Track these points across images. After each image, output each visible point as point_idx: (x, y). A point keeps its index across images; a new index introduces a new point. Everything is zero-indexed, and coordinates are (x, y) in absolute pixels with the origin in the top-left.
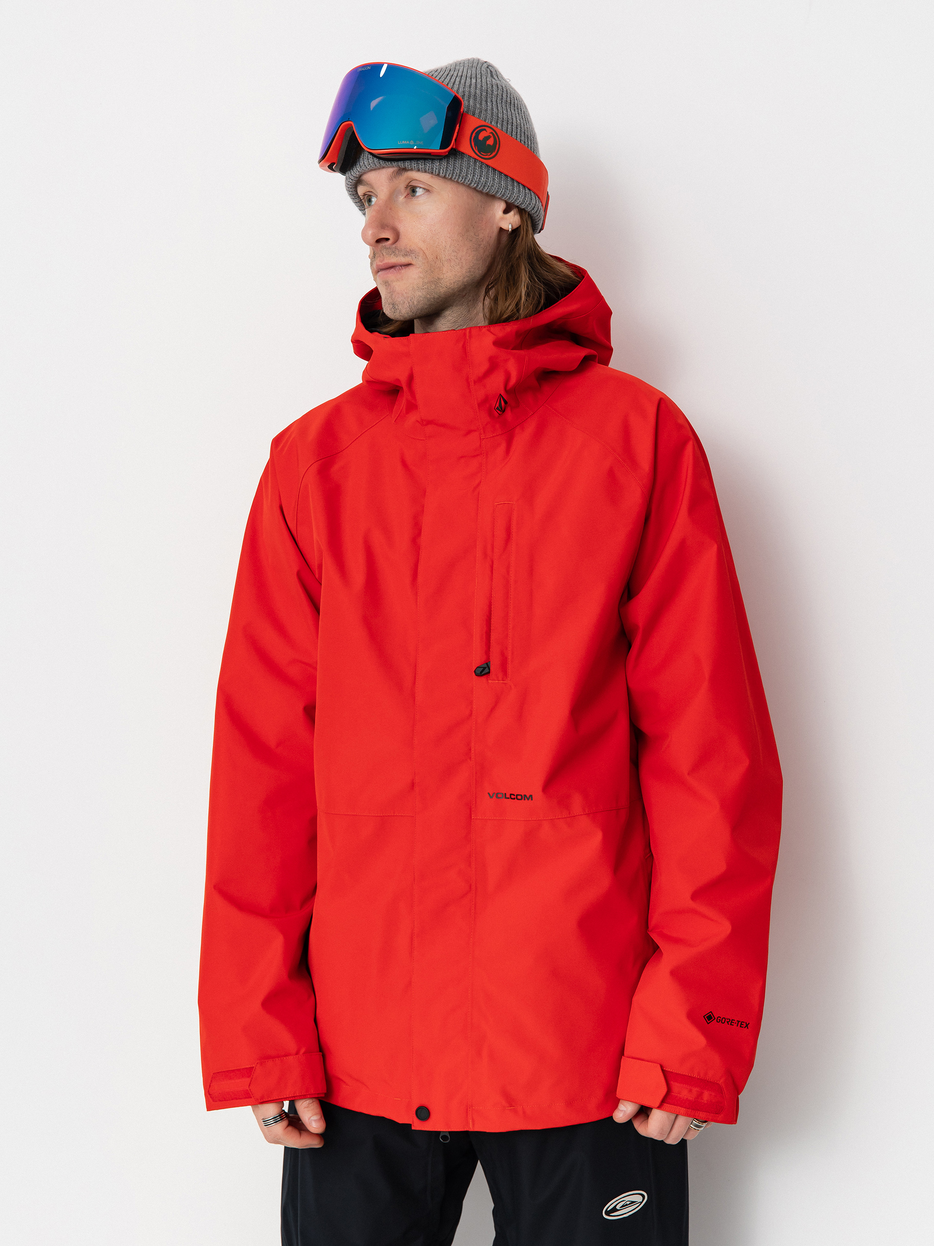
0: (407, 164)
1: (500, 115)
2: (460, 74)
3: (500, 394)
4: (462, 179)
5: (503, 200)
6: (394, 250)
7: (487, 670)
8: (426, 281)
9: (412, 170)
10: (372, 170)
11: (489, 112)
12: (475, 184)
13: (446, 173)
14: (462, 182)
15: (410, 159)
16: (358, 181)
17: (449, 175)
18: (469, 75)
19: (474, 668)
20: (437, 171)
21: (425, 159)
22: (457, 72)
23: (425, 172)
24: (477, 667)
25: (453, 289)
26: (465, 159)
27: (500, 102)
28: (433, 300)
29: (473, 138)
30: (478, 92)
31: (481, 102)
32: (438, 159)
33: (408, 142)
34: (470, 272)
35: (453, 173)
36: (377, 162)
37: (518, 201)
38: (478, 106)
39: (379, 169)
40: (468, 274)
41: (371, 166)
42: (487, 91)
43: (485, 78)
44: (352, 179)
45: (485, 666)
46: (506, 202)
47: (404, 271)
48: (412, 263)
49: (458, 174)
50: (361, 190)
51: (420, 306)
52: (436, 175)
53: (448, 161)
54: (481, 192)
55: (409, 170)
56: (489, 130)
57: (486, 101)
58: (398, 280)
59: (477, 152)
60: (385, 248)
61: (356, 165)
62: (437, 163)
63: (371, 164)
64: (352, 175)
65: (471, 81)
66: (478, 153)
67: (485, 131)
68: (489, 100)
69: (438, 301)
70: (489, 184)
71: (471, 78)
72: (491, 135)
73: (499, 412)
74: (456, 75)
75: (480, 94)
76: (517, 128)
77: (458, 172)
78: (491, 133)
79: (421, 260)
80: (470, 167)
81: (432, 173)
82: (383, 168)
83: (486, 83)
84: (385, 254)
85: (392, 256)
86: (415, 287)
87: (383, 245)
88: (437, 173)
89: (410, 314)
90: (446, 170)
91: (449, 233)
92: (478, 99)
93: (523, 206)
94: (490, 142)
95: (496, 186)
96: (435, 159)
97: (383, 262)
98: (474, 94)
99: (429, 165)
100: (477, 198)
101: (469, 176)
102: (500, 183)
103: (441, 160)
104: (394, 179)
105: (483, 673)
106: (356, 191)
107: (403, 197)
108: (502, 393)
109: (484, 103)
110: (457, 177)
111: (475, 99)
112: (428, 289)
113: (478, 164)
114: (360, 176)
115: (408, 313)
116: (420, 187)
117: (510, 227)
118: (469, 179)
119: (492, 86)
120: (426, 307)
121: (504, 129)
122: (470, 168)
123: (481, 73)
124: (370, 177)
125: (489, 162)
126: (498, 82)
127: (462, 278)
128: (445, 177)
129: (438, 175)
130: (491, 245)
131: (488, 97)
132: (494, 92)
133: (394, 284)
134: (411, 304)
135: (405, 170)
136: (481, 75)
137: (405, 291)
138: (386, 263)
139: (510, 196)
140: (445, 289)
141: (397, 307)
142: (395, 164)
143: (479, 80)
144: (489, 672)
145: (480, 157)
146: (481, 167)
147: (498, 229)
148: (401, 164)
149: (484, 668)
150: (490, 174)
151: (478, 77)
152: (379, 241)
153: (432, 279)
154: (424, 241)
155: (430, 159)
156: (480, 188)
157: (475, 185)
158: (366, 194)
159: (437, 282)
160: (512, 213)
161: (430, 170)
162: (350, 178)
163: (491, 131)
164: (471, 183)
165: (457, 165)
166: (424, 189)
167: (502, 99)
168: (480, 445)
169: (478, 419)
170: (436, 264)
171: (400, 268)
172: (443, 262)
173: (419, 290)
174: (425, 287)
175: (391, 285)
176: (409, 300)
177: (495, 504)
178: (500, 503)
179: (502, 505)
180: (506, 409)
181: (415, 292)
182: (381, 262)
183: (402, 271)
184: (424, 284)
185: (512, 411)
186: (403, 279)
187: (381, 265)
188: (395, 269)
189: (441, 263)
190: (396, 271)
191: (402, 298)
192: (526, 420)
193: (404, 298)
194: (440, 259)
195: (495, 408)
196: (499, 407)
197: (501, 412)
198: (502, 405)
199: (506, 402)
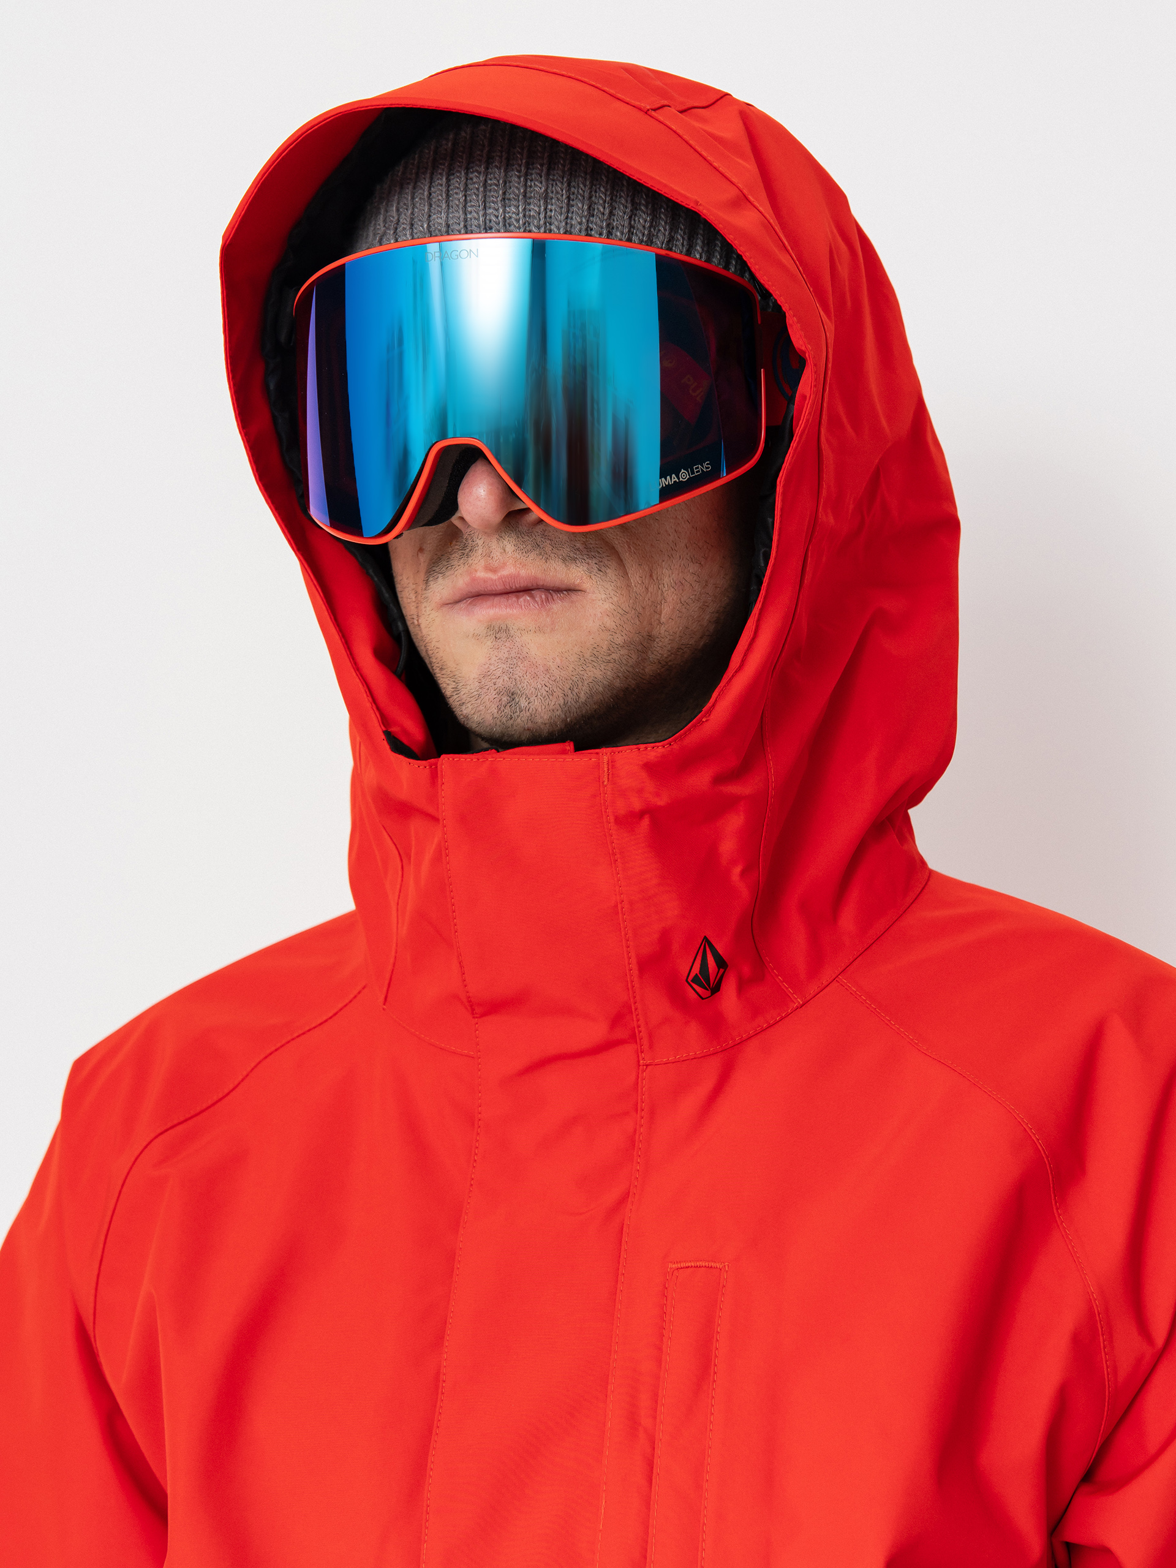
6: (539, 540)
8: (620, 640)
48: (586, 585)
58: (539, 629)
60: (519, 533)
73: (700, 990)
79: (613, 578)
84: (510, 548)
85: (532, 556)
86: (587, 655)
89: (559, 727)
97: (503, 573)
108: (714, 934)
112: (621, 663)
115: (553, 724)
133: (526, 637)
153: (636, 637)
159: (644, 644)
168: (636, 1085)
169: (636, 1009)
170: (647, 593)
171: (545, 595)
172: (664, 590)
173: (595, 664)
174: (614, 656)
175: (517, 639)
176: (566, 690)
177: (670, 1265)
178: (683, 1265)
179: (689, 1270)
180: (723, 981)
181: (585, 667)
182: (494, 570)
183: (554, 606)
184: (612, 649)
185: (741, 990)
186: (557, 627)
187: (492, 580)
188: (532, 597)
189: (660, 592)
190: (538, 604)
191: (547, 679)
192: (780, 1020)
193: (551, 682)
194: (657, 579)
195: (691, 977)
196: (699, 975)
197: (707, 990)
198: (710, 970)
199: (721, 963)
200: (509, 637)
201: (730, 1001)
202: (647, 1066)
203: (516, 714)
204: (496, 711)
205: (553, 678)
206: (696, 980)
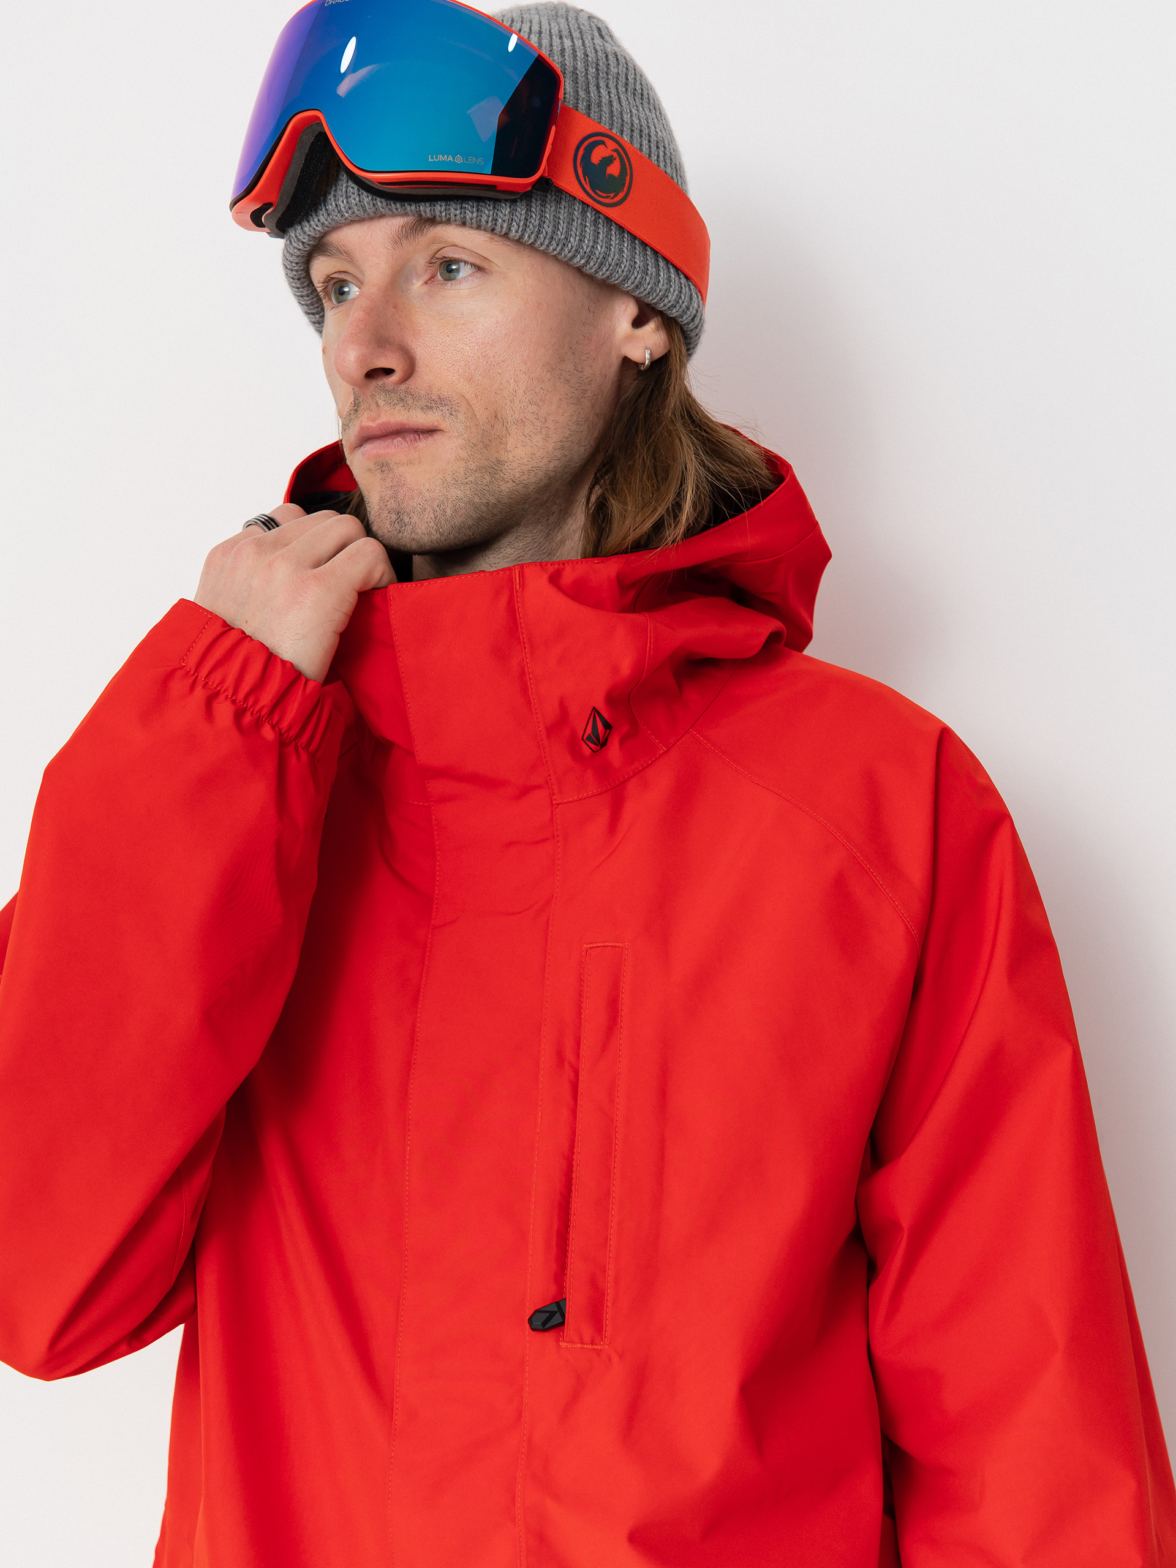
0: (439, 208)
1: (626, 117)
2: (535, 28)
3: (594, 708)
4: (558, 245)
5: (634, 297)
6: (403, 395)
7: (557, 1319)
8: (473, 466)
9: (448, 221)
10: (352, 222)
11: (605, 109)
12: (582, 258)
13: (524, 230)
14: (555, 252)
15: (447, 199)
16: (318, 247)
17: (529, 237)
18: (555, 31)
19: (529, 1313)
20: (505, 225)
21: (479, 199)
22: (529, 24)
23: (479, 227)
24: (536, 1311)
25: (526, 486)
26: (563, 202)
27: (624, 89)
28: (484, 508)
29: (579, 157)
30: (580, 65)
31: (588, 87)
32: (506, 200)
33: (450, 158)
34: (562, 448)
35: (539, 232)
36: (368, 203)
37: (666, 301)
38: (582, 94)
39: (371, 219)
40: (558, 454)
41: (353, 213)
42: (598, 65)
43: (590, 38)
44: (303, 243)
45: (555, 1308)
46: (639, 302)
47: (424, 444)
48: (443, 426)
49: (548, 236)
50: (321, 268)
51: (458, 521)
52: (501, 236)
53: (527, 205)
54: (590, 278)
55: (441, 222)
56: (611, 145)
57: (598, 87)
58: (410, 463)
59: (588, 188)
60: (386, 391)
61: (316, 211)
62: (505, 210)
63: (355, 208)
64: (305, 233)
65: (562, 43)
66: (591, 192)
67: (602, 147)
68: (602, 84)
69: (495, 511)
70: (610, 260)
71: (561, 38)
72: (615, 155)
73: (592, 746)
74: (528, 30)
75: (583, 70)
76: (658, 147)
77: (549, 230)
78: (616, 150)
79: (463, 420)
80: (573, 220)
81: (493, 230)
82: (382, 216)
83: (594, 48)
84: (381, 403)
85: (398, 408)
86: (449, 479)
87: (380, 383)
88: (504, 230)
89: (436, 536)
90: (525, 225)
91: (526, 364)
92: (581, 79)
93: (674, 313)
94: (614, 169)
95: (626, 264)
96: (500, 201)
97: (379, 421)
98: (571, 69)
99: (487, 212)
100: (582, 289)
101: (572, 240)
102: (632, 259)
103: (514, 201)
104: (405, 242)
105: (546, 1327)
106: (307, 271)
107: (420, 283)
108: (600, 705)
109: (593, 89)
110: (546, 242)
111: (575, 81)
112: (476, 484)
113: (589, 214)
114: (324, 235)
115: (430, 534)
116: (466, 262)
117: (647, 356)
118: (572, 247)
119: (607, 56)
120: (470, 522)
121: (636, 145)
122: (575, 224)
123: (579, 28)
124: (350, 237)
125: (612, 213)
126: (616, 49)
127: (545, 460)
128: (519, 242)
129: (506, 236)
130: (605, 394)
131: (600, 77)
132: (612, 69)
133: (402, 469)
134: (439, 513)
135: (433, 221)
136: (581, 32)
137: (427, 486)
138: (384, 424)
139: (652, 288)
140: (510, 485)
141: (406, 519)
142: (411, 208)
143: (578, 43)
144: (563, 1324)
145: (594, 200)
146: (595, 223)
147: (620, 359)
148: (425, 209)
149: (552, 1314)
150: (613, 238)
151: (574, 35)
152: (373, 374)
153: (486, 463)
154: (470, 379)
155: (490, 199)
156: (591, 268)
157: (583, 261)
158: (333, 278)
159: (494, 468)
160: (650, 327)
161: (490, 224)
162: (299, 240)
163: (616, 146)
164: (574, 256)
165: (548, 216)
166: (473, 265)
167: (627, 84)
168: (552, 819)
169: (546, 762)
170: (493, 429)
171: (414, 436)
172: (508, 427)
173: (457, 486)
174: (470, 479)
175: (396, 471)
176: (435, 507)
177: (585, 946)
178: (594, 945)
179: (599, 948)
180: (608, 740)
181: (448, 489)
182: (373, 420)
183: (420, 444)
184: (467, 474)
185: (622, 743)
186: (423, 460)
187: (372, 427)
188: (404, 438)
189: (504, 428)
190: (408, 443)
191: (420, 500)
192: (651, 763)
193: (423, 501)
194: (502, 418)
195: (585, 738)
196: (592, 736)
197: (598, 745)
198: (600, 732)
199: (608, 726)
200: (390, 470)
201: (614, 753)
202: (558, 804)
203: (403, 529)
204: (389, 526)
205: (425, 499)
206: (589, 737)
